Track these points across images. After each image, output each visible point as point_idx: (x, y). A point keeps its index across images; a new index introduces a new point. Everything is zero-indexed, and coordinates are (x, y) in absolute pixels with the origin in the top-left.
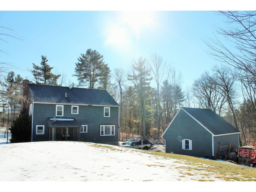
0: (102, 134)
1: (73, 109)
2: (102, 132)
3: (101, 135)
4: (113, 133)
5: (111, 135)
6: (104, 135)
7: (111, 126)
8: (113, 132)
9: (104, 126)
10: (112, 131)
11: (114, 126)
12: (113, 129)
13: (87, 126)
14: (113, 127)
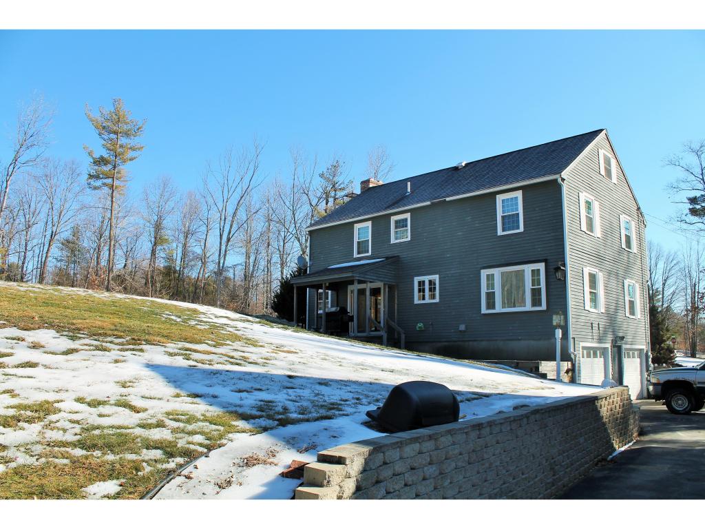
0: (491, 304)
1: (396, 227)
2: (491, 296)
3: (484, 310)
4: (536, 301)
5: (528, 307)
6: (499, 309)
7: (528, 269)
8: (536, 293)
9: (497, 272)
10: (533, 290)
11: (541, 266)
12: (535, 281)
13: (436, 278)
14: (535, 273)
